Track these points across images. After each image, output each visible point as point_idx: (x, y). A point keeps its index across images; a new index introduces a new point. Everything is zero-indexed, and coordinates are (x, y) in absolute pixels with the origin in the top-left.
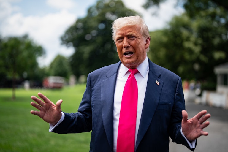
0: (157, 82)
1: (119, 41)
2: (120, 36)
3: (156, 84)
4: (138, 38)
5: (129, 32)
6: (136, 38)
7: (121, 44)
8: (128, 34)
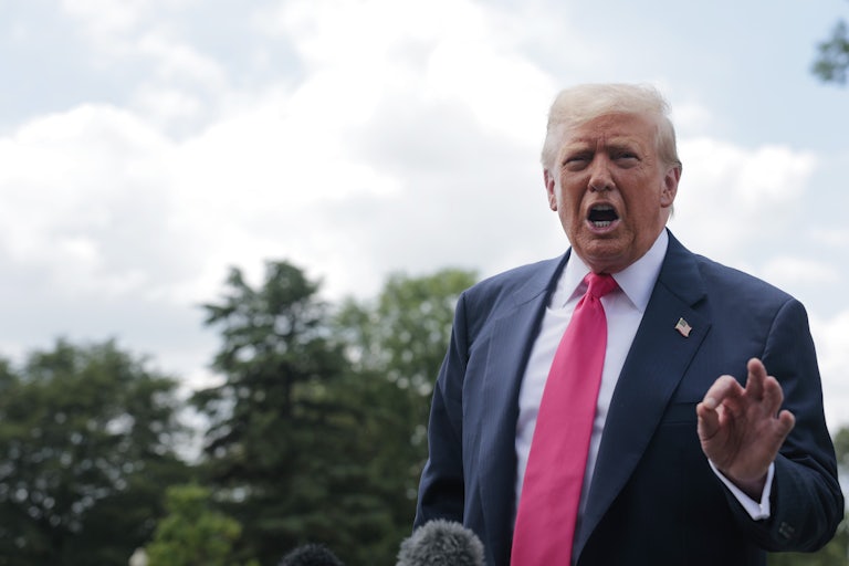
0: (679, 326)
1: (572, 163)
2: (581, 146)
3: (677, 330)
4: (645, 160)
5: (617, 135)
6: (639, 160)
7: (581, 176)
8: (613, 141)
